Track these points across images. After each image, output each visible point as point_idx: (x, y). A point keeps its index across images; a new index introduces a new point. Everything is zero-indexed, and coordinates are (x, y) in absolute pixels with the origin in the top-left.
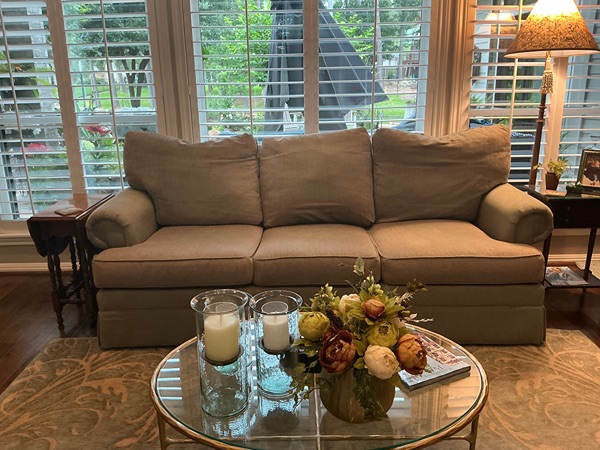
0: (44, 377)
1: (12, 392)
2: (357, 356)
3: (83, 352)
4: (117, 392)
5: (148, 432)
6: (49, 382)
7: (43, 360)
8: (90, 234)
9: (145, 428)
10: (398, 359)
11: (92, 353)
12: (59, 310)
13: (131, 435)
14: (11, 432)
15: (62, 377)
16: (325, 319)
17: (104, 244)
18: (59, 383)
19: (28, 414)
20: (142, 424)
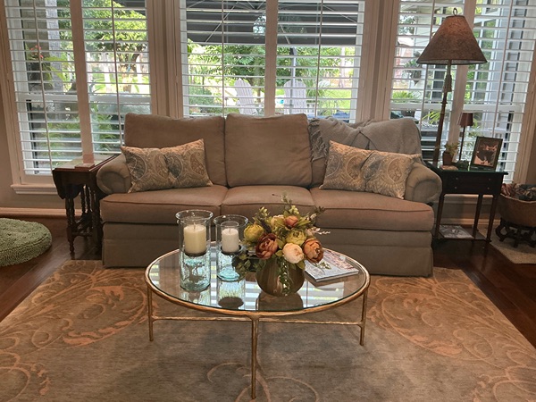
0: (62, 283)
1: (39, 291)
2: (278, 249)
3: (91, 269)
4: (116, 294)
5: (139, 318)
6: (66, 287)
7: (61, 273)
8: (99, 183)
9: (137, 316)
10: (304, 251)
11: (98, 269)
12: (71, 241)
13: (127, 319)
14: (40, 315)
15: (75, 284)
16: (261, 228)
17: (109, 190)
18: (73, 287)
19: (52, 305)
20: (135, 313)
